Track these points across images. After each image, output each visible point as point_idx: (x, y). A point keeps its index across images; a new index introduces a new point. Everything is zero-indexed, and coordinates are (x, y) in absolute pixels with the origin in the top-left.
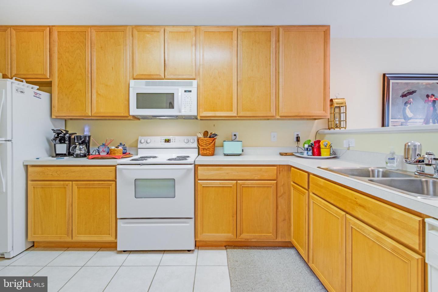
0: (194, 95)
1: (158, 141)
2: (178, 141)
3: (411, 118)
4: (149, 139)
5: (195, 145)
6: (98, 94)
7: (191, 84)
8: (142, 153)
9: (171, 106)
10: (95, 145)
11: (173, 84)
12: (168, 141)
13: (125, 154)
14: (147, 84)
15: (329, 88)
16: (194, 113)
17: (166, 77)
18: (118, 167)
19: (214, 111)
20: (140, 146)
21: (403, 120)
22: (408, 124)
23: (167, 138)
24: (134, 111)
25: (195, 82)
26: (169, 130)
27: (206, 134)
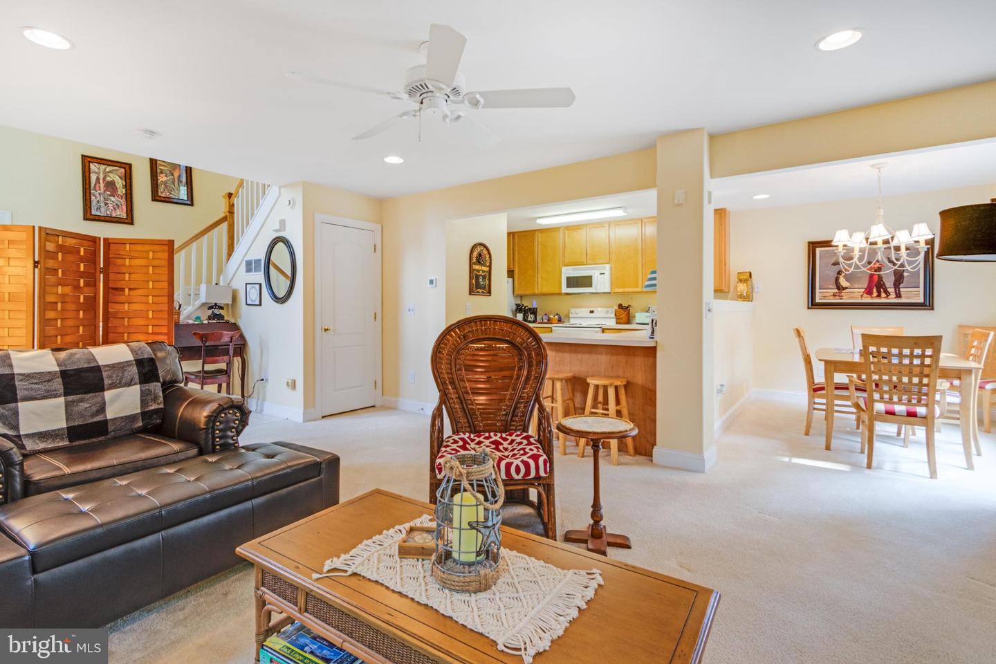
0: (607, 276)
1: (584, 312)
2: (600, 311)
3: (846, 288)
4: (578, 310)
5: (613, 315)
6: (542, 278)
7: (605, 268)
8: (572, 321)
9: (590, 285)
10: (540, 314)
11: (592, 269)
12: (592, 312)
13: (560, 321)
14: (574, 270)
15: (725, 264)
16: (608, 290)
17: (588, 263)
18: (553, 328)
19: (624, 288)
20: (571, 316)
21: (836, 291)
22: (843, 294)
23: (592, 309)
24: (565, 289)
25: (608, 266)
26: (593, 303)
27: (620, 306)
